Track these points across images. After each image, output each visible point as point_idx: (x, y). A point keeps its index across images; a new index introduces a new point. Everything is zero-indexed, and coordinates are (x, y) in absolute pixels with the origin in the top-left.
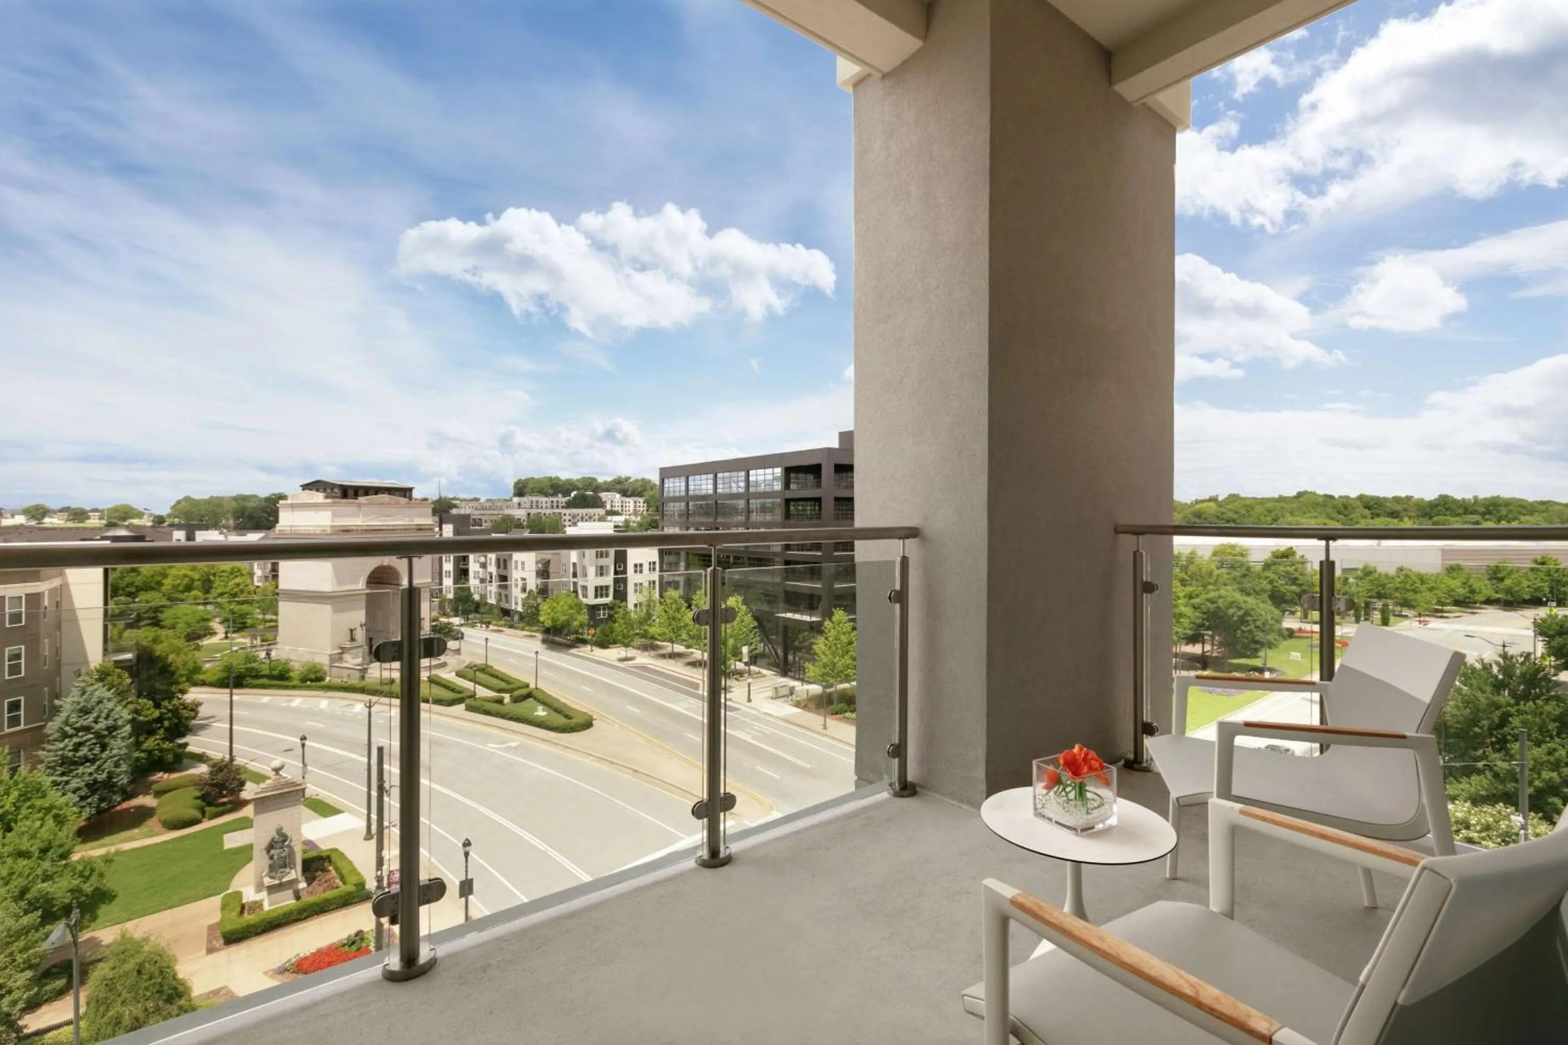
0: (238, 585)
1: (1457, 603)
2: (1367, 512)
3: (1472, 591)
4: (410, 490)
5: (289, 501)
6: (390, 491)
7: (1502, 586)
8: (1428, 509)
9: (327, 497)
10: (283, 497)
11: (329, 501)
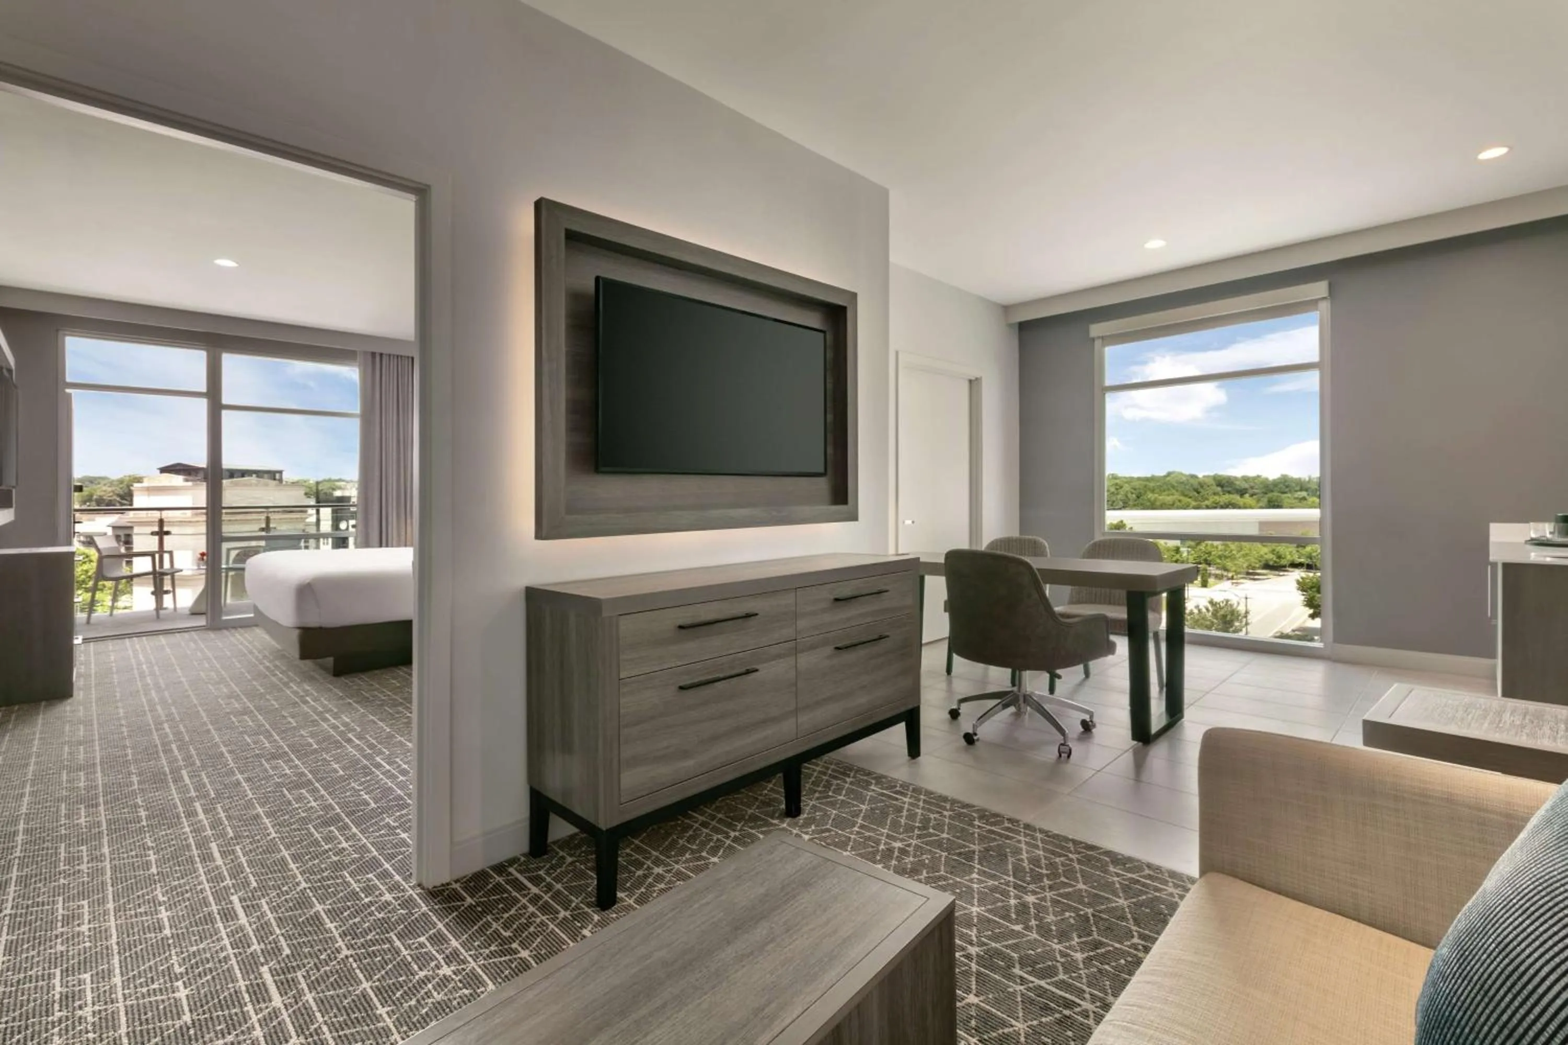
0: (87, 571)
1: (1267, 566)
2: (1219, 489)
3: (1279, 557)
4: (281, 472)
5: (146, 484)
6: (259, 473)
7: (1303, 551)
8: (1271, 487)
9: (187, 480)
10: (139, 480)
11: (190, 484)
